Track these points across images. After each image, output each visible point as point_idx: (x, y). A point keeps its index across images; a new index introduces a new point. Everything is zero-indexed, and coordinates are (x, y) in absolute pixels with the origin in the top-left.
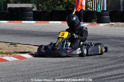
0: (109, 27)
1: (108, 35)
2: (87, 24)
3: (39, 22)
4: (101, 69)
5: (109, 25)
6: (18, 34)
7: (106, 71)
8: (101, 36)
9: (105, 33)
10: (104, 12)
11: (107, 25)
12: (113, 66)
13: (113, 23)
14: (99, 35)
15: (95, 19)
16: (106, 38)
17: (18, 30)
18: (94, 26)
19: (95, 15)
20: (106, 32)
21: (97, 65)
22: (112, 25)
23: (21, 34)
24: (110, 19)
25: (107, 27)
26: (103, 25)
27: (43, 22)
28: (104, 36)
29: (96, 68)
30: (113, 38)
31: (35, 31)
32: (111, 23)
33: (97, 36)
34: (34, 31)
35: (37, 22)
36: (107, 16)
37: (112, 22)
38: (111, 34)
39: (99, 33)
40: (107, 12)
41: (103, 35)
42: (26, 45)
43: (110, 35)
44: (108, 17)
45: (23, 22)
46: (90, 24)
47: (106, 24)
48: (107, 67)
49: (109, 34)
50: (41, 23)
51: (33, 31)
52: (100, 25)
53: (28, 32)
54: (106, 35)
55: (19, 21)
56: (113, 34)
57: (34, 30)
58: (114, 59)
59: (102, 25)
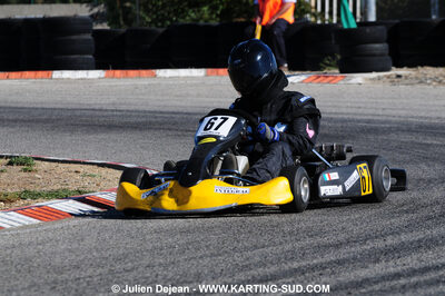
0: (388, 86)
1: (384, 118)
2: (303, 78)
3: (118, 72)
4: (357, 249)
5: (388, 77)
6: (38, 121)
7: (375, 257)
8: (359, 121)
9: (371, 111)
10: (368, 30)
11: (379, 78)
12: (403, 237)
13: (403, 71)
14: (351, 117)
15: (334, 58)
16: (375, 131)
17: (39, 106)
18: (329, 82)
19: (333, 42)
20: (374, 105)
21: (342, 237)
22: (399, 76)
23: (47, 121)
24: (390, 54)
25: (379, 86)
26: (366, 79)
27: (132, 72)
28: (369, 121)
29: (338, 246)
30: (404, 128)
31: (105, 108)
32: (395, 71)
33: (344, 121)
34: (101, 110)
35: (111, 72)
36: (377, 46)
37: (399, 65)
38: (394, 113)
39: (349, 111)
40: (379, 27)
41: (365, 117)
42: (67, 165)
43: (390, 118)
44: (381, 47)
45: (56, 74)
46: (312, 75)
47: (374, 75)
48: (380, 244)
49: (388, 112)
50: (127, 76)
51: (93, 110)
52: (353, 81)
53: (78, 113)
54: (376, 118)
55: (40, 73)
56: (403, 113)
57: (97, 107)
58: (407, 212)
59: (358, 78)
